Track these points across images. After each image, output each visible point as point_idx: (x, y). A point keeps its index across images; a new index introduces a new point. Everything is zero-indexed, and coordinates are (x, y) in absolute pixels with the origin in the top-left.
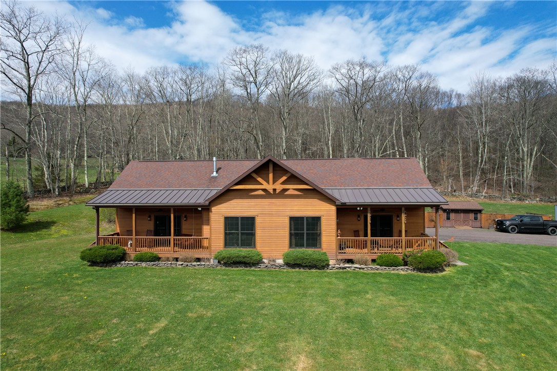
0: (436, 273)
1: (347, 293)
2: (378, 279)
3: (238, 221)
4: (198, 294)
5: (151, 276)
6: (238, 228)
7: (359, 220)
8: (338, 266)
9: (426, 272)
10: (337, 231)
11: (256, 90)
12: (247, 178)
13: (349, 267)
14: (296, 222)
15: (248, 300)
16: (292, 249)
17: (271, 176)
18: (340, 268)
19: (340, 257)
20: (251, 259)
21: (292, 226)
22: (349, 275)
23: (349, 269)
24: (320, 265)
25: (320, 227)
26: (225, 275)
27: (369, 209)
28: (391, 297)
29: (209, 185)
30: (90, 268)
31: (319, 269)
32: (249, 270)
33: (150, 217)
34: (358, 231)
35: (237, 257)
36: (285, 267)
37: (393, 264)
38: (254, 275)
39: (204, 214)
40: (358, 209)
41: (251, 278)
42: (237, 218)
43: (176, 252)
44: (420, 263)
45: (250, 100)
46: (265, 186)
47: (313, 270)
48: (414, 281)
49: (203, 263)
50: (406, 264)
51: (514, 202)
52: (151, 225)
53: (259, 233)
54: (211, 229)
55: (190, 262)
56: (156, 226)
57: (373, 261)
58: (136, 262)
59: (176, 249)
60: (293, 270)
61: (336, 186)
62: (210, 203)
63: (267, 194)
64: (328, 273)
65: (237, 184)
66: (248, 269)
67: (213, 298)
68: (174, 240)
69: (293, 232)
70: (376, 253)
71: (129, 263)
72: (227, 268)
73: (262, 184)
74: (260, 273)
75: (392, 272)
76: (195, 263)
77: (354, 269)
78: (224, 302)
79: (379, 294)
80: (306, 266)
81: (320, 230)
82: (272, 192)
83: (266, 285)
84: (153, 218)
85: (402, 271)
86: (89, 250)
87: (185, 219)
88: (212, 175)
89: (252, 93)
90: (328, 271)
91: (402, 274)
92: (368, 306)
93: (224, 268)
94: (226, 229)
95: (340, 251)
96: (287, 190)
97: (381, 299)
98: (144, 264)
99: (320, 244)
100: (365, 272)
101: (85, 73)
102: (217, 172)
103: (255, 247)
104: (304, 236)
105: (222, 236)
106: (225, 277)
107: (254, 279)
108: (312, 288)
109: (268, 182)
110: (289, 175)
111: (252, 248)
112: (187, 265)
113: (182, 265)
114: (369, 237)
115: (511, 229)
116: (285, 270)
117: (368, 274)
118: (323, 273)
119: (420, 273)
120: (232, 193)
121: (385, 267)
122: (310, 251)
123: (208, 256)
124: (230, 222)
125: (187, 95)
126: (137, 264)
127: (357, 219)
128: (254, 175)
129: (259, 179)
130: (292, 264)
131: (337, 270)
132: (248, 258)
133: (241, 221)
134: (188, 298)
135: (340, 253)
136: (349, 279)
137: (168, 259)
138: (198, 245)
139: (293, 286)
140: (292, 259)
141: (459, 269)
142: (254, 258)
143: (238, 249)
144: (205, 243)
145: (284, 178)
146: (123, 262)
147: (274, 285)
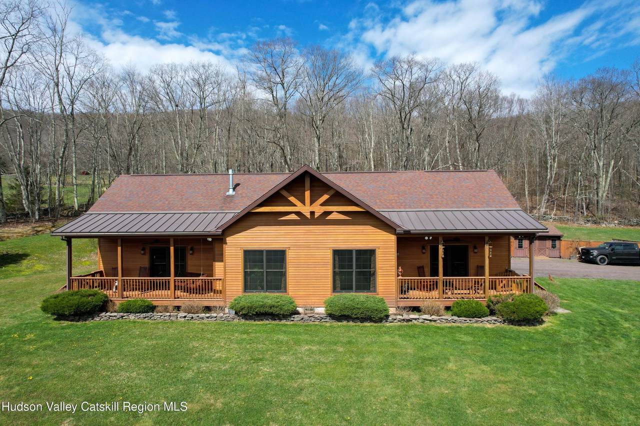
0: (534, 325)
1: (420, 362)
2: (458, 336)
3: (263, 256)
4: (204, 367)
5: (139, 336)
6: (263, 265)
7: (424, 253)
8: (401, 317)
9: (520, 325)
10: (398, 268)
11: (283, 92)
12: (275, 198)
13: (416, 319)
14: (341, 257)
15: (277, 377)
16: (336, 294)
17: (307, 194)
18: (404, 320)
19: (402, 304)
20: (281, 309)
21: (337, 262)
22: (417, 331)
23: (415, 322)
24: (377, 317)
25: (375, 263)
26: (244, 334)
27: (441, 239)
28: (483, 367)
29: (222, 207)
30: (55, 324)
31: (375, 322)
32: (279, 325)
33: (143, 249)
34: (423, 267)
35: (262, 306)
36: (327, 320)
37: (475, 314)
38: (285, 332)
39: (217, 246)
40: (426, 238)
41: (282, 337)
42: (261, 252)
43: (178, 298)
44: (514, 312)
45: (277, 105)
46: (299, 207)
47: (367, 324)
48: (508, 338)
49: (215, 315)
50: (492, 313)
51: (589, 225)
52: (144, 261)
53: (292, 271)
54: (225, 267)
55: (197, 313)
56: (152, 261)
57: (448, 308)
58: (122, 314)
59: (178, 293)
60: (340, 324)
61: (393, 208)
62: (223, 231)
63: (302, 220)
64: (388, 328)
65: (261, 205)
66: (277, 322)
67: (226, 373)
68: (175, 282)
69: (337, 270)
70: (449, 298)
71: (112, 314)
72: (248, 322)
73: (296, 206)
74: (293, 329)
75: (475, 325)
76: (203, 315)
77: (423, 321)
78: (242, 381)
79: (465, 362)
80: (357, 318)
81: (375, 267)
82: (309, 216)
83: (303, 349)
84: (148, 251)
85: (489, 323)
86: (55, 298)
87: (191, 252)
88: (227, 194)
89: (278, 96)
90: (388, 324)
91: (488, 328)
92: (454, 383)
93: (243, 321)
94: (245, 267)
95: (402, 296)
96: (330, 213)
97: (469, 370)
98: (132, 317)
99: (375, 287)
100: (438, 325)
101: (72, 69)
102: (234, 189)
103: (286, 292)
104: (352, 275)
105: (240, 277)
106: (245, 336)
107: (286, 338)
108: (370, 353)
109: (303, 202)
110: (332, 192)
111: (282, 292)
112: (192, 318)
113: (185, 317)
114: (441, 277)
115: (600, 260)
116: (328, 324)
117: (443, 329)
118: (380, 328)
119: (512, 326)
120: (254, 218)
121: (464, 319)
122: (361, 296)
123: (222, 304)
124: (251, 257)
125: (200, 98)
126: (122, 317)
127: (422, 251)
128: (284, 193)
129: (292, 199)
130: (338, 316)
131: (399, 323)
132: (277, 307)
133: (267, 255)
134: (190, 374)
135: (401, 298)
136: (419, 337)
137: (166, 309)
138: (208, 288)
139: (341, 349)
140: (337, 308)
141: (562, 319)
142: (286, 308)
143: (263, 294)
144: (218, 286)
145: (326, 197)
146: (104, 314)
147: (314, 348)
